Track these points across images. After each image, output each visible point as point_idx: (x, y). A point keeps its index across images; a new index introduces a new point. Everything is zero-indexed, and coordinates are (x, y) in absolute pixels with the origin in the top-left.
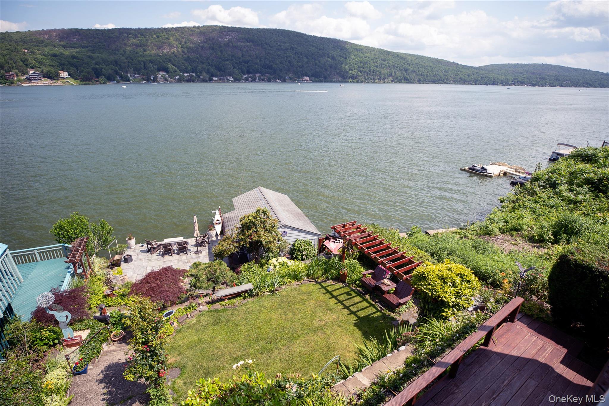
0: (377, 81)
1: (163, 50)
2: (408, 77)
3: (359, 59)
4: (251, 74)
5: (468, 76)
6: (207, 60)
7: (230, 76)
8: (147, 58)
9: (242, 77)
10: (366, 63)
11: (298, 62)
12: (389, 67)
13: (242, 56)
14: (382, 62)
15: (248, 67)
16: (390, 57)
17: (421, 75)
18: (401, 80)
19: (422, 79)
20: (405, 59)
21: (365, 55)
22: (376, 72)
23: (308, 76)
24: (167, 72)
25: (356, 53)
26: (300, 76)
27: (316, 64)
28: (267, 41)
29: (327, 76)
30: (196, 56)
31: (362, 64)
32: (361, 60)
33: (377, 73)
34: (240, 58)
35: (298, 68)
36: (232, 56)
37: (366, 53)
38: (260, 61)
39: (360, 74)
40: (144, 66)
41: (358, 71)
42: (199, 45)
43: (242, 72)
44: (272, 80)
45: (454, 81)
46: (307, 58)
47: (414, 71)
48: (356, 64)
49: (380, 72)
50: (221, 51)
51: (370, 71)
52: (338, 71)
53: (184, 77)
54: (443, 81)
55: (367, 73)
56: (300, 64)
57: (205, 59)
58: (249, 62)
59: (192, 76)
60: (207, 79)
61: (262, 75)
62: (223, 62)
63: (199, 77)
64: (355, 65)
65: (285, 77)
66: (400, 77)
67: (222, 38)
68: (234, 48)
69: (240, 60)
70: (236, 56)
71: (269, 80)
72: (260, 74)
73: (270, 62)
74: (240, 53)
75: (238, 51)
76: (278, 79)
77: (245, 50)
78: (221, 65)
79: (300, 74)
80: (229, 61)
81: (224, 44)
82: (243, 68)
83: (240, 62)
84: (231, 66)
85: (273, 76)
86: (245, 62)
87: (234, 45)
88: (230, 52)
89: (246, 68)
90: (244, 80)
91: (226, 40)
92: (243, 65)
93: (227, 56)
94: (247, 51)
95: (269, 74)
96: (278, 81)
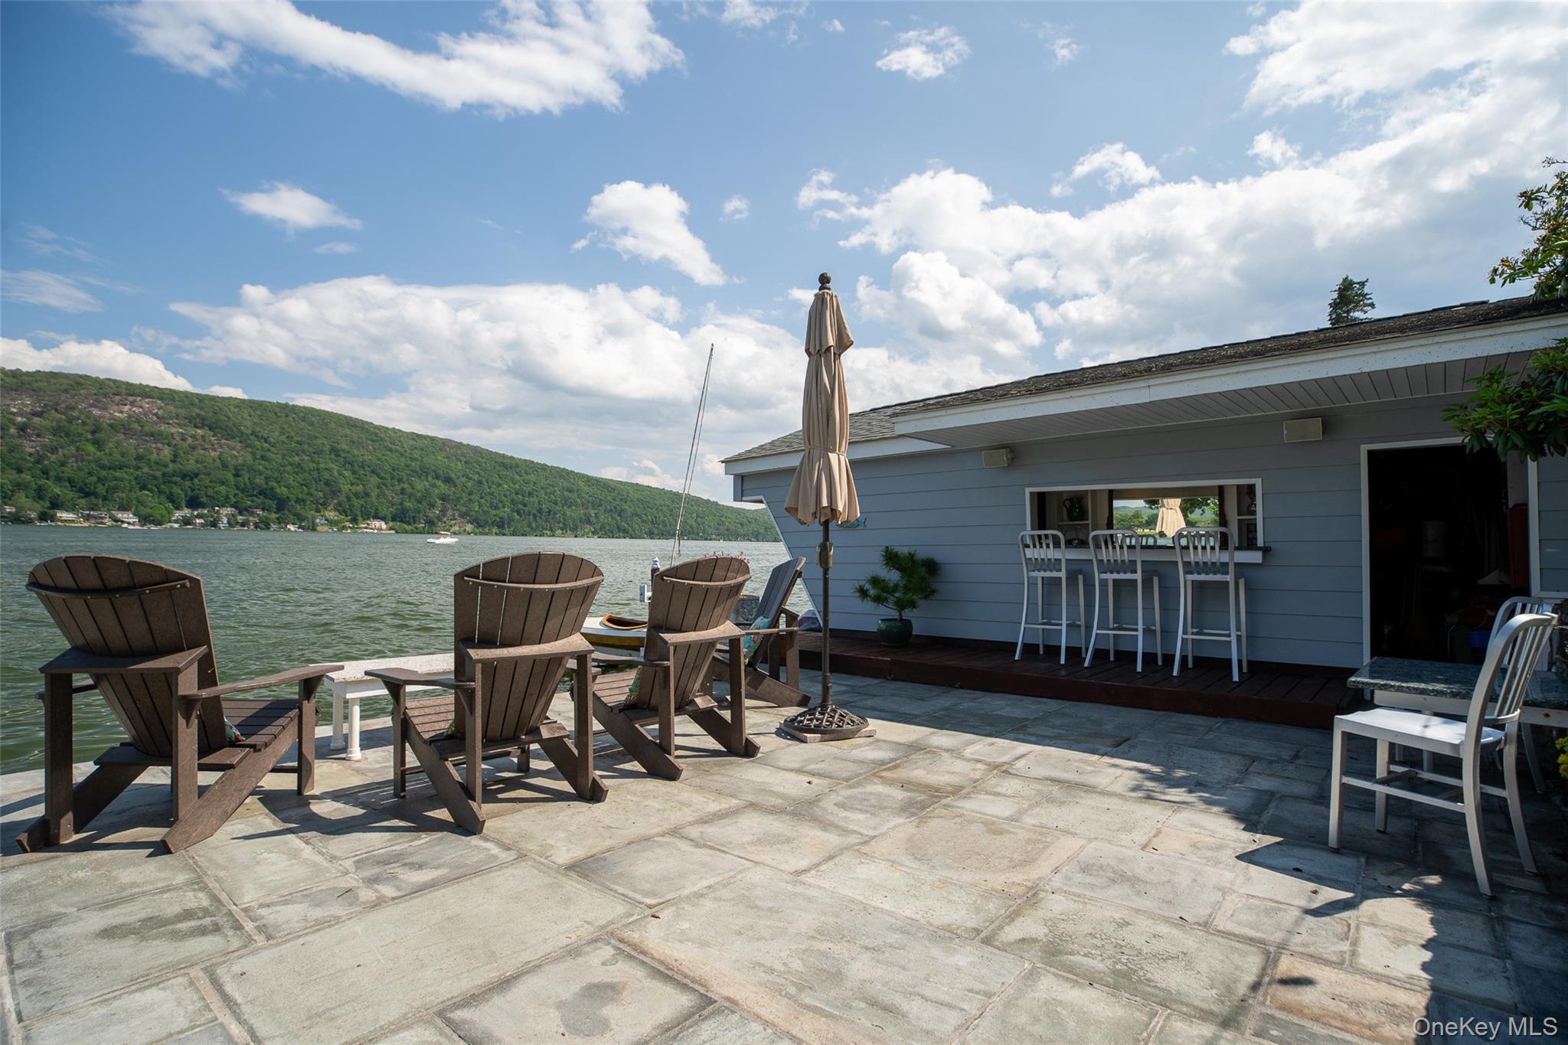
0: (560, 531)
2: (626, 526)
3: (511, 485)
5: (742, 525)
6: (38, 462)
7: (124, 508)
9: (170, 513)
10: (530, 494)
11: (352, 484)
12: (583, 504)
13: (173, 461)
14: (566, 493)
15: (193, 490)
16: (581, 484)
17: (652, 523)
18: (612, 532)
19: (656, 531)
20: (614, 490)
21: (526, 477)
22: (555, 514)
23: (383, 519)
25: (504, 473)
26: (360, 519)
27: (403, 491)
28: (258, 428)
29: (436, 520)
31: (520, 496)
32: (517, 486)
33: (558, 516)
34: (166, 466)
35: (354, 499)
36: (139, 458)
37: (527, 473)
38: (237, 475)
39: (516, 517)
41: (512, 510)
42: (10, 420)
43: (172, 501)
44: (274, 526)
45: (719, 535)
46: (378, 476)
47: (637, 515)
48: (505, 496)
49: (564, 514)
50: (98, 444)
51: (540, 511)
52: (464, 509)
54: (698, 534)
55: (534, 515)
56: (360, 488)
57: (29, 458)
58: (196, 475)
60: (34, 515)
61: (241, 513)
62: (103, 473)
64: (504, 498)
65: (314, 518)
66: (609, 525)
67: (105, 409)
68: (147, 438)
69: (165, 470)
70: (154, 457)
71: (264, 525)
72: (233, 509)
73: (267, 479)
74: (167, 452)
75: (160, 445)
76: (294, 524)
77: (185, 445)
78: (94, 479)
79: (359, 513)
80: (126, 470)
81: (112, 426)
82: (176, 490)
83: (164, 475)
84: (134, 483)
85: (277, 516)
86: (184, 477)
87: (147, 428)
88: (130, 444)
89: (186, 493)
90: (176, 522)
91: (120, 415)
92: (175, 483)
93: (120, 457)
94: (193, 448)
95: (263, 510)
96: (291, 527)
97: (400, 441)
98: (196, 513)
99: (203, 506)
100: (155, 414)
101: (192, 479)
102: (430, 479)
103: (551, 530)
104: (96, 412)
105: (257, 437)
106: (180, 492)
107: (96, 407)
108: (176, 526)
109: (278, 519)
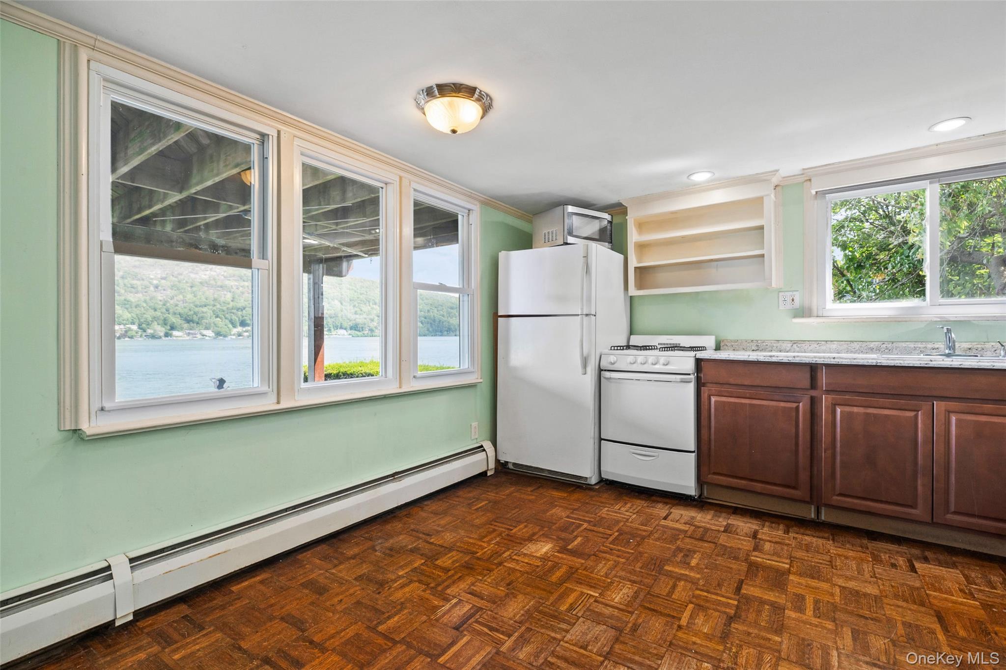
0: (446, 333)
4: (249, 326)
6: (164, 305)
7: (207, 328)
9: (231, 330)
13: (232, 301)
14: (449, 310)
15: (243, 317)
23: (345, 329)
26: (332, 329)
27: (356, 313)
29: (374, 329)
31: (422, 313)
34: (229, 304)
36: (215, 300)
42: (150, 283)
43: (232, 323)
50: (194, 293)
55: (431, 323)
56: (332, 312)
57: (160, 303)
58: (244, 308)
59: (130, 329)
60: (162, 334)
62: (197, 309)
63: (145, 331)
67: (197, 273)
68: (219, 289)
69: (228, 306)
70: (222, 299)
74: (229, 296)
75: (225, 292)
77: (238, 292)
78: (192, 312)
79: (331, 326)
80: (208, 307)
81: (201, 283)
82: (234, 317)
83: (228, 308)
84: (212, 314)
86: (238, 309)
87: (219, 283)
88: (210, 293)
89: (239, 318)
90: (234, 335)
91: (205, 276)
92: (233, 313)
93: (205, 300)
94: (243, 293)
97: (354, 284)
98: (244, 329)
99: (248, 325)
100: (223, 275)
101: (242, 311)
102: (371, 304)
103: (441, 332)
104: (193, 276)
106: (236, 318)
107: (192, 273)
108: (234, 337)
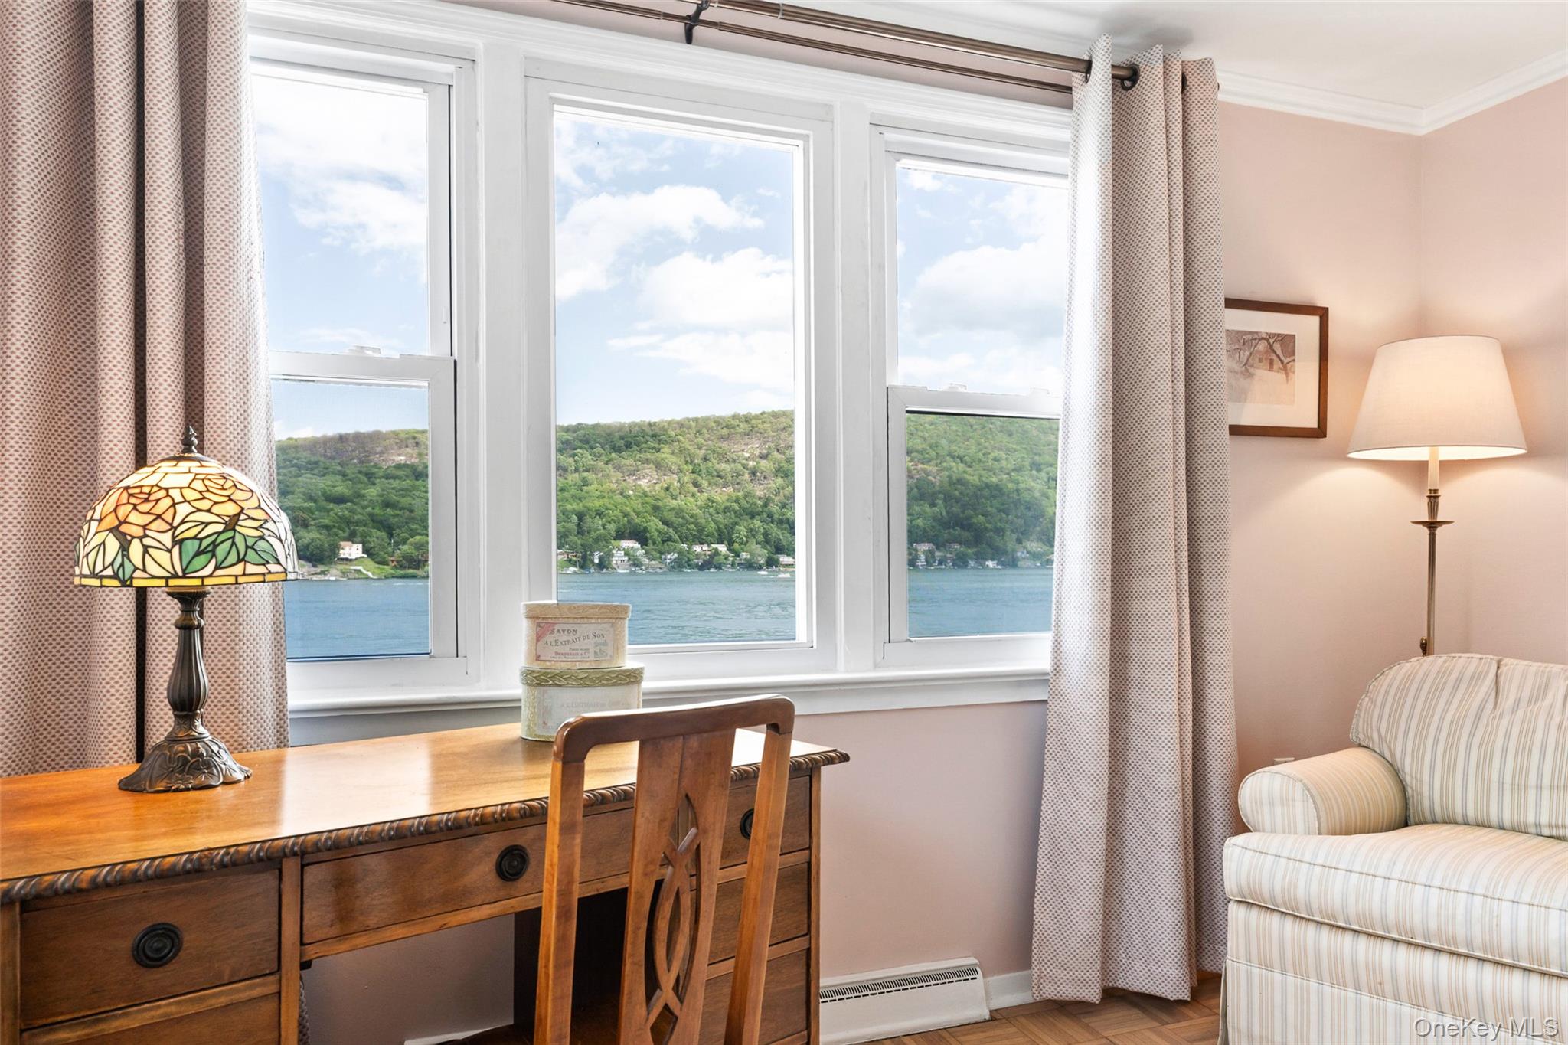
1: (639, 479)
8: (590, 504)
24: (643, 542)
28: (954, 447)
30: (734, 495)
38: (933, 504)
40: (579, 526)
44: (972, 563)
53: (691, 557)
61: (938, 548)
65: (1014, 551)
71: (961, 562)
72: (931, 545)
73: (964, 507)
76: (992, 559)
85: (975, 550)
95: (960, 544)
96: (990, 564)
105: (953, 457)
109: (975, 554)
